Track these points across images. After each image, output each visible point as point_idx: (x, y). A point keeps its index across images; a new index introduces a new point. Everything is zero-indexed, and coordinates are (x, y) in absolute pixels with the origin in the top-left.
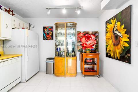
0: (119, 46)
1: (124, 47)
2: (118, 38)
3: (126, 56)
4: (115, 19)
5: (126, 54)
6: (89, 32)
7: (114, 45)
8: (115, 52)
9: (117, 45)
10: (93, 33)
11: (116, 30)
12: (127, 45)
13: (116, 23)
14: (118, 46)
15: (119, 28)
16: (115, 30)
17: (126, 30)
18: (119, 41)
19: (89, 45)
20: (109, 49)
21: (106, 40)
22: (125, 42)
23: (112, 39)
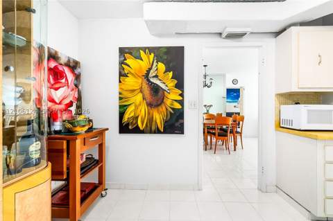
0: (163, 108)
1: (173, 109)
2: (161, 92)
3: (177, 124)
4: (153, 55)
5: (177, 120)
6: (59, 55)
7: (150, 105)
8: (151, 120)
9: (158, 106)
10: (69, 61)
11: (153, 77)
12: (178, 106)
13: (155, 64)
14: (160, 108)
15: (161, 75)
16: (150, 75)
17: (176, 82)
18: (163, 99)
19: (60, 103)
20: (132, 114)
21: (120, 94)
22: (176, 100)
23: (141, 91)
